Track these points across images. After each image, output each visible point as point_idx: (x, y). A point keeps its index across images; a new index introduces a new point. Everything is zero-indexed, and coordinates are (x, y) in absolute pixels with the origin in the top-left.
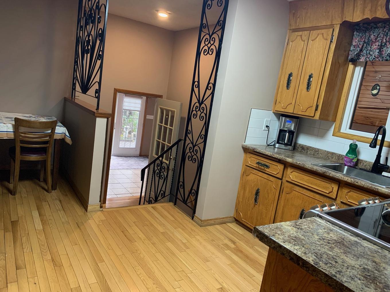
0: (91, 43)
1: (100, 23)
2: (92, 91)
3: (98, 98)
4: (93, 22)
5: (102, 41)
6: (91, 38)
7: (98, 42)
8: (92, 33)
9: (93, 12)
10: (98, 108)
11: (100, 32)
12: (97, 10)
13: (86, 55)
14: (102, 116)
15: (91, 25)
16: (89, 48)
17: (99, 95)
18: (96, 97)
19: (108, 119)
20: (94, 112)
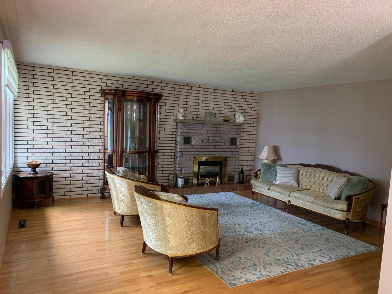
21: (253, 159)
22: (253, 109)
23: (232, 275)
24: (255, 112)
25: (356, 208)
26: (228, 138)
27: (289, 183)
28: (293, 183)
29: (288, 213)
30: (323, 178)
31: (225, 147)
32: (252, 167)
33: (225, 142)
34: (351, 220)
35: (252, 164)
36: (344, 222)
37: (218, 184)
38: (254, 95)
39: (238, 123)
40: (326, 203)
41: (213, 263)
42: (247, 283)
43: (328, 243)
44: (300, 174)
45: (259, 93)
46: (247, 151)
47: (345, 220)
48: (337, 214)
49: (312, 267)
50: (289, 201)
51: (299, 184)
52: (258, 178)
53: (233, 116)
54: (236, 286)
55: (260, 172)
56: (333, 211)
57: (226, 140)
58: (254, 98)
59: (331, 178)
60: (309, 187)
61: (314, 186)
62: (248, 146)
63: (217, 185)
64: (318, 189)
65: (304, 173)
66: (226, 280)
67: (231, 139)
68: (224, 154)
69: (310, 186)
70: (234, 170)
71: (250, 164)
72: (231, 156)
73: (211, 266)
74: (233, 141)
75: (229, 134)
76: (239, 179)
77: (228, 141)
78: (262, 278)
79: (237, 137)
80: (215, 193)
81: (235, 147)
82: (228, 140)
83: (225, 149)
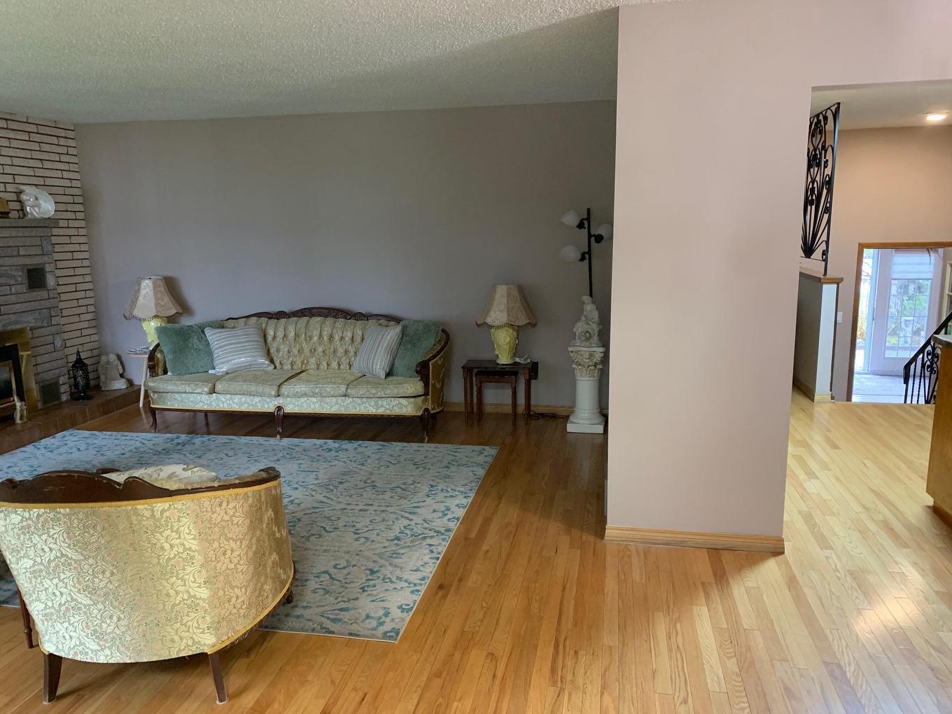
0: (816, 192)
1: (827, 167)
2: (818, 254)
3: (826, 260)
4: (818, 165)
5: (830, 191)
6: (815, 185)
7: (825, 191)
8: (818, 179)
9: (818, 152)
10: (825, 274)
11: (827, 179)
12: (823, 152)
13: (809, 207)
14: (831, 281)
15: (816, 169)
16: (814, 197)
17: (827, 258)
18: (824, 260)
19: (838, 284)
20: (820, 278)
21: (94, 323)
22: (66, 175)
23: (364, 616)
24: (75, 184)
25: (435, 383)
26: (17, 270)
27: (251, 365)
28: (262, 364)
29: (283, 436)
30: (331, 337)
31: (13, 298)
32: (95, 345)
33: (12, 282)
34: (432, 409)
35: (95, 338)
36: (420, 417)
37: (21, 418)
38: (63, 133)
39: (36, 220)
40: (380, 389)
41: (287, 615)
42: (411, 613)
43: (425, 468)
44: (270, 339)
45: (74, 125)
46: (75, 303)
47: (422, 415)
48: (406, 407)
49: (460, 523)
50: (279, 408)
51: (272, 361)
52: (160, 371)
53: (14, 197)
54: (402, 631)
55: (162, 352)
56: (396, 402)
57: (12, 277)
58: (62, 142)
59: (349, 335)
60: (302, 365)
61: (313, 360)
62: (73, 288)
63: (18, 421)
64: (325, 365)
65: (280, 334)
66: (366, 632)
67: (29, 271)
68: (17, 322)
69: (303, 361)
70: (55, 364)
71: (87, 339)
72: (39, 324)
73: (292, 622)
74: (36, 278)
75: (19, 256)
76: (76, 385)
77: (19, 279)
78: (423, 589)
79: (44, 264)
80: (24, 446)
81: (43, 294)
82: (21, 276)
83: (17, 306)
